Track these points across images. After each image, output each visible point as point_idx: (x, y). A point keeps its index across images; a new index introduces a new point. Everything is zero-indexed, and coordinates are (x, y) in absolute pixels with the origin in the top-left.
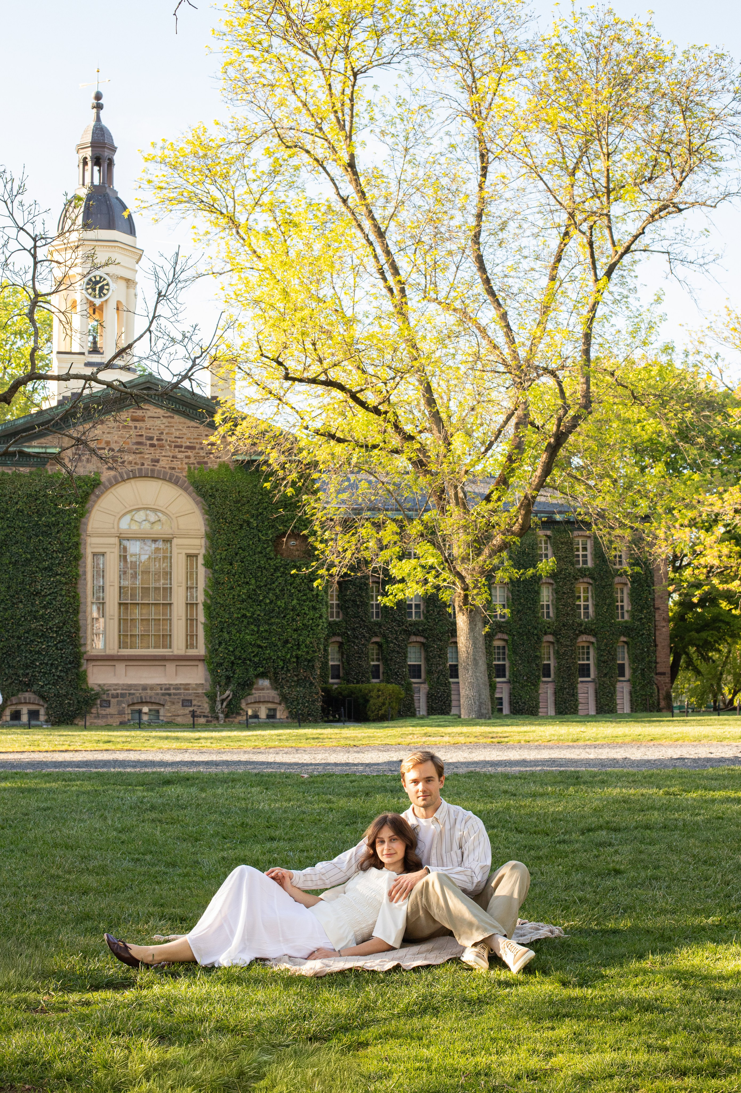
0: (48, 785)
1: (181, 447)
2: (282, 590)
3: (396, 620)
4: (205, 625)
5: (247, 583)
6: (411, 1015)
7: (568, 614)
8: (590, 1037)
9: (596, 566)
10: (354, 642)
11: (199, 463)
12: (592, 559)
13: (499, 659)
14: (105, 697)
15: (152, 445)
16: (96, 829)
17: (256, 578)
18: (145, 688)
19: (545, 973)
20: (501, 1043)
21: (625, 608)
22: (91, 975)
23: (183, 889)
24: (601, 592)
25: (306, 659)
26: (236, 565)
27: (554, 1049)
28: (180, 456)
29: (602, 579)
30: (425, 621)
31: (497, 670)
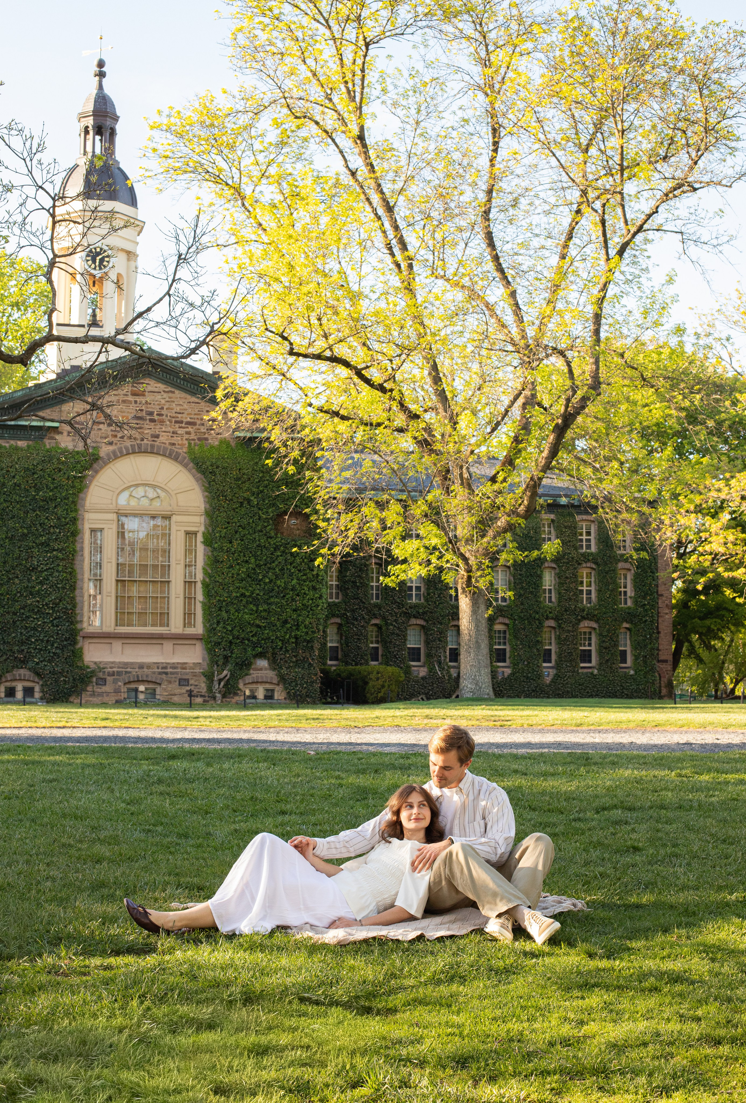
0: (51, 758)
1: (182, 422)
2: (282, 570)
3: (396, 602)
4: (203, 604)
5: (247, 562)
6: (439, 982)
7: (570, 599)
8: (621, 1007)
9: (600, 551)
10: (353, 624)
11: (199, 439)
12: (596, 544)
13: (499, 644)
14: (101, 675)
15: (152, 421)
16: (104, 801)
17: (255, 556)
18: (141, 666)
19: (571, 944)
20: (532, 1011)
21: (629, 594)
22: (111, 939)
23: (197, 859)
25: (305, 640)
26: (235, 543)
27: (585, 1017)
28: (180, 431)
29: (606, 564)
30: (425, 604)
31: (498, 655)
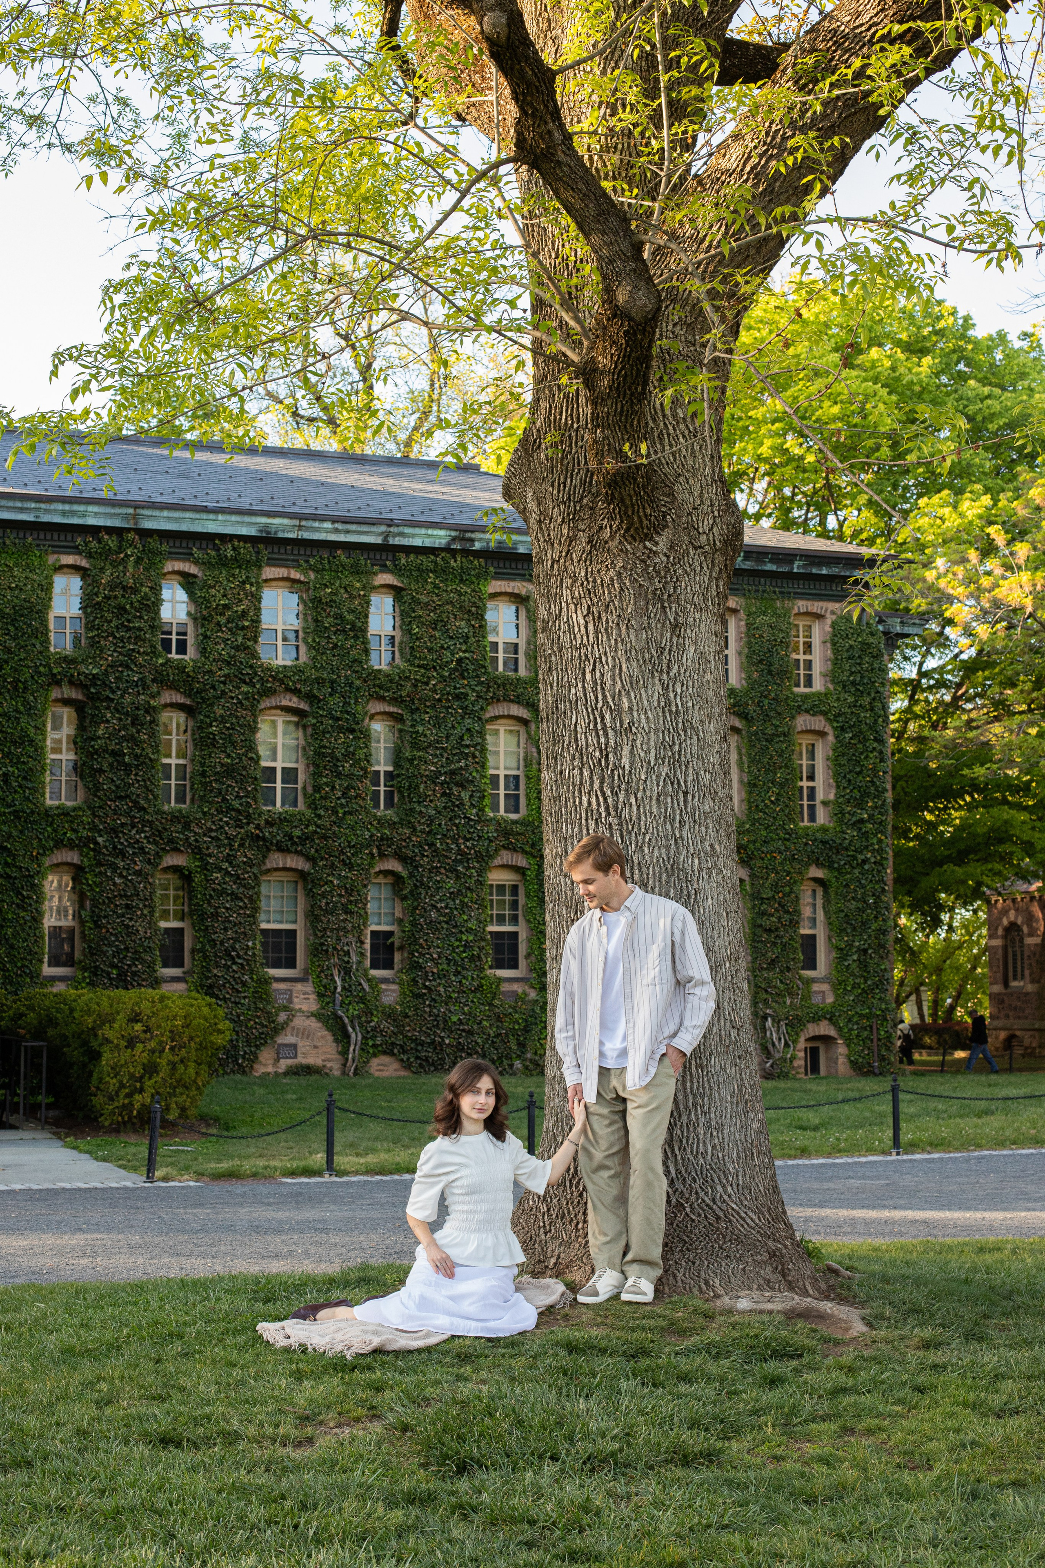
3: (231, 809)
9: (752, 684)
10: (114, 867)
12: (741, 668)
13: (501, 920)
21: (820, 796)
24: (764, 750)
29: (765, 718)
30: (309, 813)
31: (498, 949)
